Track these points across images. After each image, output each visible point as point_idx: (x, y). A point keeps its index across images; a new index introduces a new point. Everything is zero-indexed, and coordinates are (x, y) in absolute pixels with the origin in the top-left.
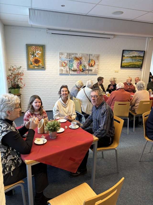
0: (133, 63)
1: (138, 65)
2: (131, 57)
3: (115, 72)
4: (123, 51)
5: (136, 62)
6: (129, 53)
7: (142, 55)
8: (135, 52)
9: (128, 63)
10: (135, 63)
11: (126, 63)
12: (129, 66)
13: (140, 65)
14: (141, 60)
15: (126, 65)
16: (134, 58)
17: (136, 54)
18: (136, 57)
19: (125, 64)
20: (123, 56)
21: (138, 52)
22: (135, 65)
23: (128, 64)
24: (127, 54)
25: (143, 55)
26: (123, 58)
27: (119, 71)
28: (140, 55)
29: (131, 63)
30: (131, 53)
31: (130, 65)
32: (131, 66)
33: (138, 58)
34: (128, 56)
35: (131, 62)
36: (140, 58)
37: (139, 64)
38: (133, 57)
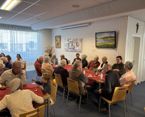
0: (105, 44)
2: (102, 38)
3: (93, 51)
5: (108, 43)
6: (100, 35)
7: (113, 36)
8: (105, 33)
9: (101, 43)
11: (99, 44)
14: (113, 40)
16: (106, 39)
17: (107, 35)
21: (109, 33)
22: (108, 45)
23: (101, 45)
26: (97, 39)
28: (111, 36)
30: (102, 34)
32: (104, 46)
33: (109, 38)
34: (100, 38)
35: (104, 42)
36: (111, 38)
37: (112, 45)
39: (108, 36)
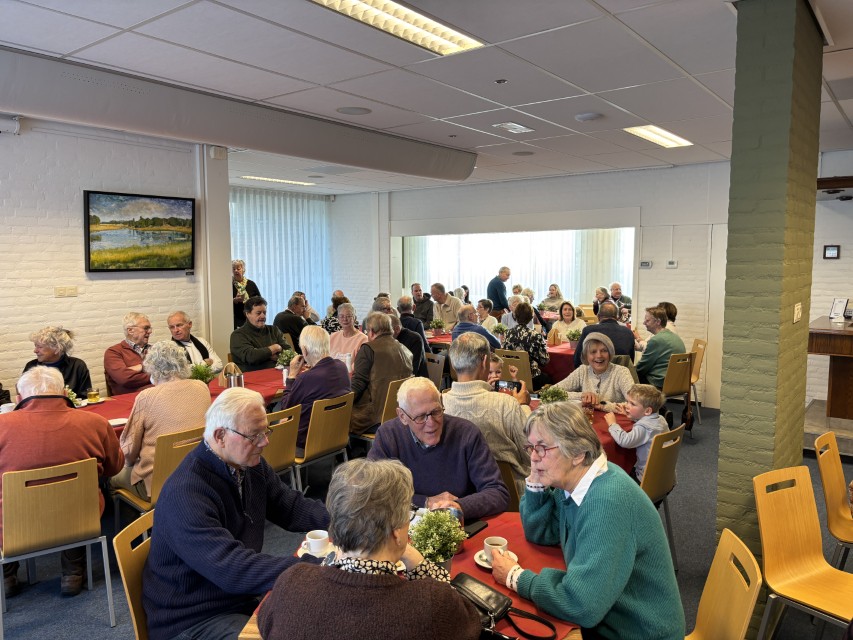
0: (149, 252)
1: (176, 259)
2: (131, 223)
3: (61, 296)
4: (88, 195)
5: (160, 246)
6: (119, 206)
7: (184, 217)
8: (148, 201)
9: (124, 250)
10: (158, 251)
11: (111, 251)
12: (132, 266)
13: (184, 257)
15: (113, 262)
16: (149, 230)
17: (155, 211)
18: (156, 222)
19: (109, 257)
20: (88, 221)
21: (165, 205)
22: (159, 257)
23: (122, 257)
24: (111, 212)
25: (190, 218)
26: (93, 228)
27: (80, 290)
28: (175, 216)
29: (139, 248)
30: (130, 205)
31: (134, 260)
32: (142, 262)
33: (166, 227)
34: (117, 220)
36: (177, 228)
37: (179, 255)
38: (144, 223)
39: (161, 216)
